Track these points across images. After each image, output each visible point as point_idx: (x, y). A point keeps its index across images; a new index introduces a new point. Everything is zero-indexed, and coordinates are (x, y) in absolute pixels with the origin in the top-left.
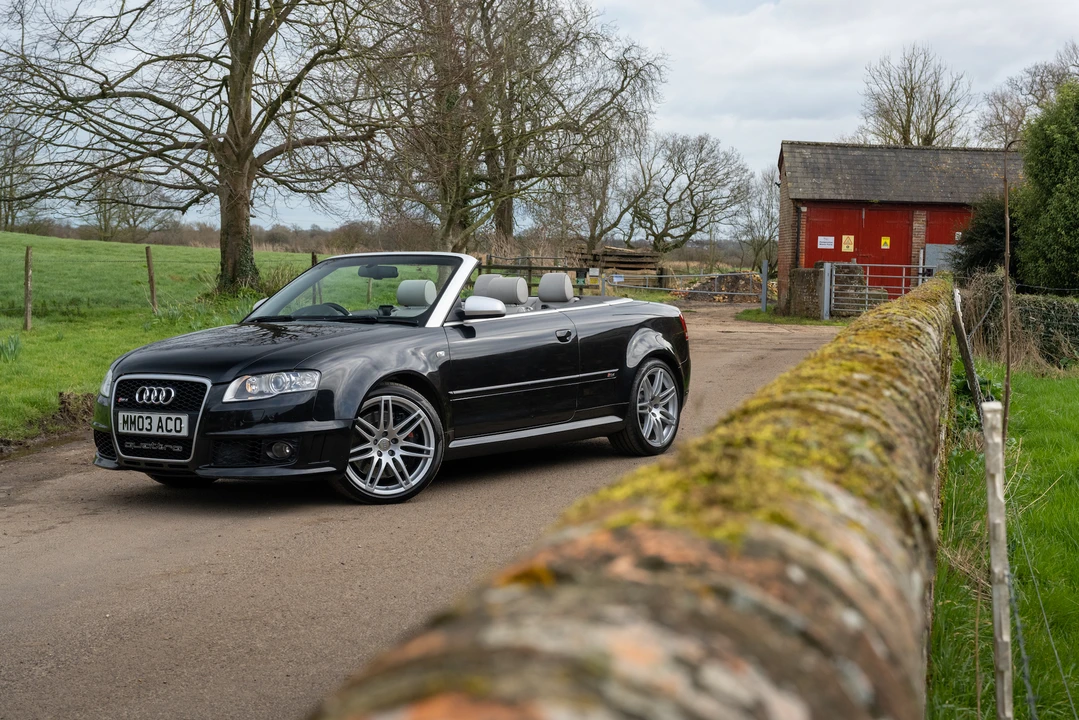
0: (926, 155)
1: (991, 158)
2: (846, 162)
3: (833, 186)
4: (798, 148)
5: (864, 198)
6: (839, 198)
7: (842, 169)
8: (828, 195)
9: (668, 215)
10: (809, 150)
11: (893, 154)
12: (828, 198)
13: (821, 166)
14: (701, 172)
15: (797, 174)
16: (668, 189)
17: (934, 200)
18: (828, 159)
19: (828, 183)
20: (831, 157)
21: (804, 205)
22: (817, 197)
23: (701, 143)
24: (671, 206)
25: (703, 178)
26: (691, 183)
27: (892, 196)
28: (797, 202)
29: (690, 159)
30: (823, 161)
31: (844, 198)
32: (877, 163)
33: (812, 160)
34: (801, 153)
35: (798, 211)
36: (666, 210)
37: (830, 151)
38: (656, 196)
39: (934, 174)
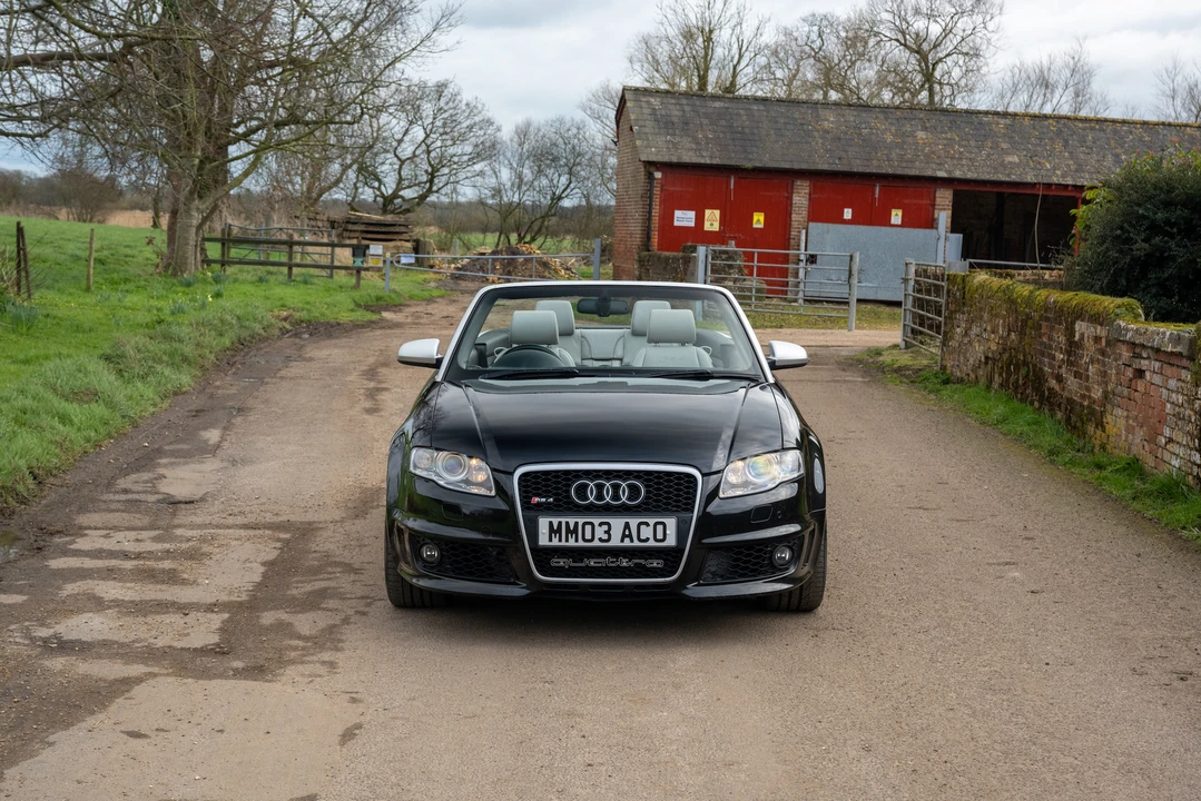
0: (803, 110)
1: (881, 116)
2: (707, 115)
3: (694, 146)
4: (645, 95)
5: (733, 163)
6: (702, 161)
7: (701, 124)
8: (689, 157)
9: (399, 173)
10: (658, 99)
11: (762, 108)
12: (688, 161)
13: (675, 120)
14: (438, 123)
15: (647, 130)
16: (400, 141)
17: (820, 167)
18: (684, 111)
19: (686, 142)
20: (687, 108)
21: (658, 170)
22: (675, 160)
23: (440, 88)
24: (402, 162)
25: (441, 130)
26: (427, 136)
27: (767, 161)
28: (650, 165)
29: (428, 108)
30: (677, 113)
31: (708, 162)
32: (745, 118)
33: (663, 113)
34: (648, 102)
35: (650, 176)
36: (397, 167)
37: (684, 102)
38: (386, 151)
39: (816, 134)
